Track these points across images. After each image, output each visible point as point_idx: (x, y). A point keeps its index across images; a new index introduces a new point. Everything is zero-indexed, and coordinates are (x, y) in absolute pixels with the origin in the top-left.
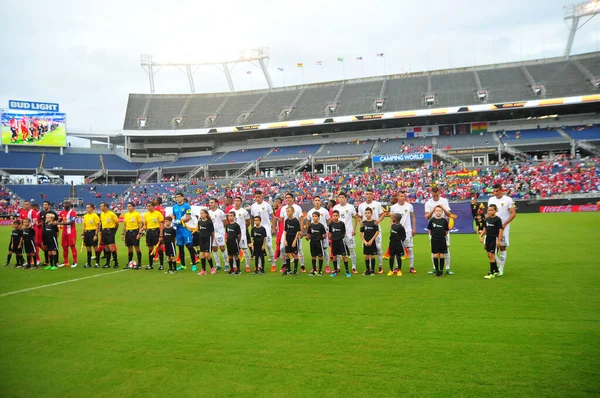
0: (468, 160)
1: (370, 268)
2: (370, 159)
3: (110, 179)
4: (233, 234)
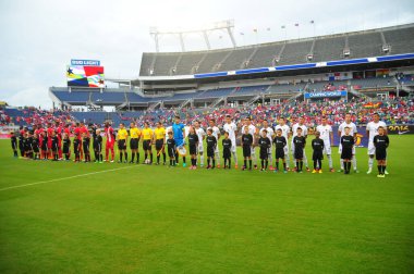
0: (373, 96)
1: (299, 167)
2: (302, 96)
3: (131, 108)
4: (211, 143)
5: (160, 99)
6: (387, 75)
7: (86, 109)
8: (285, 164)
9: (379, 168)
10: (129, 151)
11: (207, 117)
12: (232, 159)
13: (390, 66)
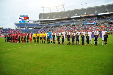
0: (103, 24)
1: (83, 44)
2: (84, 24)
3: (37, 28)
4: (59, 37)
5: (44, 26)
6: (107, 18)
7: (24, 29)
8: (79, 43)
9: (105, 44)
10: (36, 40)
11: (57, 30)
12: (64, 42)
13: (108, 16)
